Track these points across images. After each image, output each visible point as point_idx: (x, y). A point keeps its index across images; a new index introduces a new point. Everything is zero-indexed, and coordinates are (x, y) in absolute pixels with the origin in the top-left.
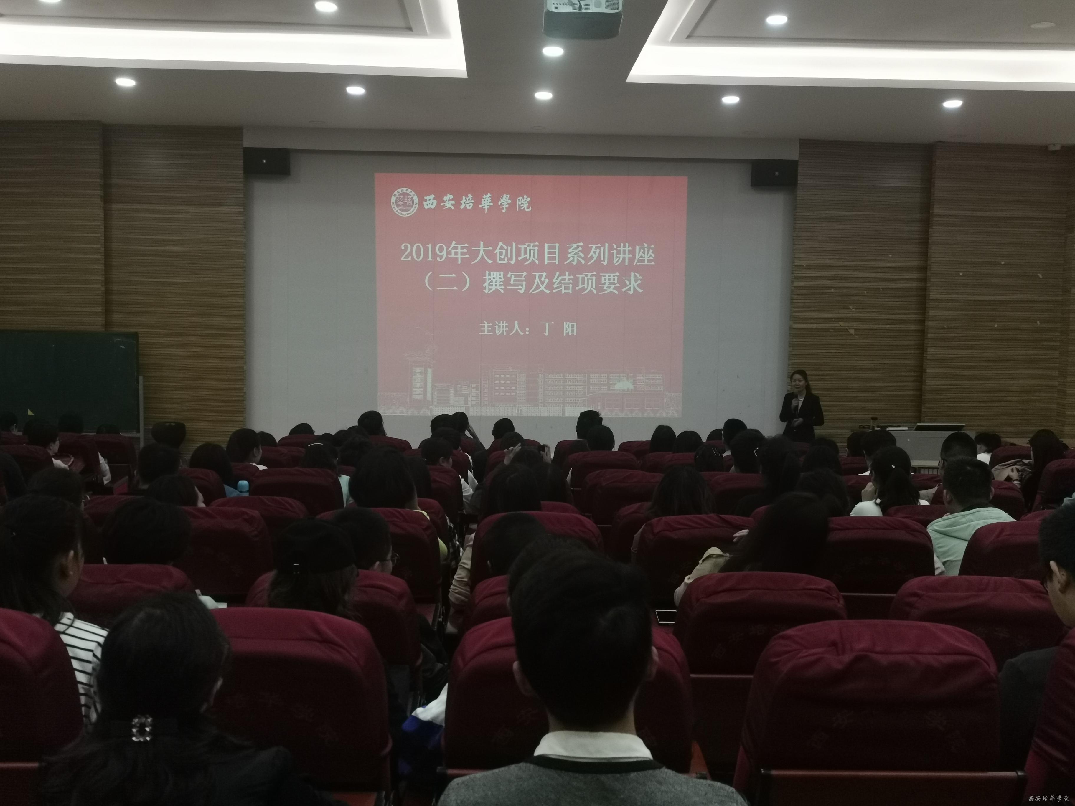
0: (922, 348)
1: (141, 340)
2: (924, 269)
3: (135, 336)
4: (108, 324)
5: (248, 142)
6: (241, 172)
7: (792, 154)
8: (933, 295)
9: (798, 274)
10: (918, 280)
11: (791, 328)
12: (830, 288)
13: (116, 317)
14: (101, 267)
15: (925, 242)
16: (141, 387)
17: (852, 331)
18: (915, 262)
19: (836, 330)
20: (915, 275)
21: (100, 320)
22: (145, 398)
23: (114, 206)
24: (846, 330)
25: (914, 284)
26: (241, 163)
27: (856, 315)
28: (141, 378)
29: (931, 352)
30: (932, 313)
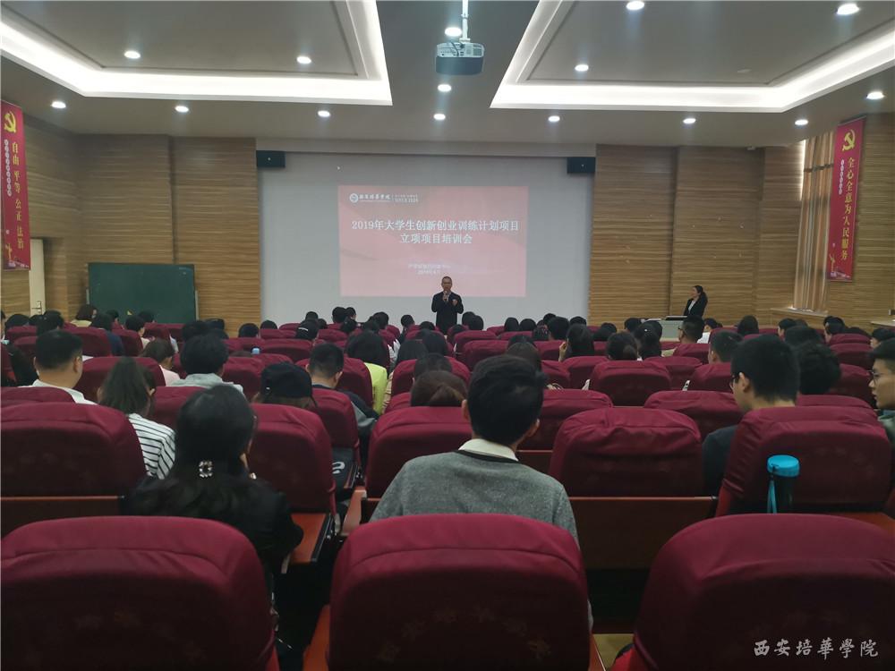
0: (670, 271)
1: (195, 269)
2: (672, 223)
3: (192, 267)
4: (175, 259)
5: (260, 147)
6: (255, 166)
7: (592, 153)
8: (677, 239)
9: (595, 226)
10: (668, 230)
11: (591, 260)
12: (615, 235)
13: (180, 255)
14: (170, 224)
15: (672, 206)
16: (196, 298)
17: (628, 261)
18: (667, 219)
19: (619, 261)
20: (666, 227)
21: (171, 256)
22: (199, 304)
23: (178, 187)
24: (624, 261)
25: (666, 233)
26: (255, 160)
27: (631, 252)
28: (196, 292)
29: (676, 273)
30: (676, 250)
